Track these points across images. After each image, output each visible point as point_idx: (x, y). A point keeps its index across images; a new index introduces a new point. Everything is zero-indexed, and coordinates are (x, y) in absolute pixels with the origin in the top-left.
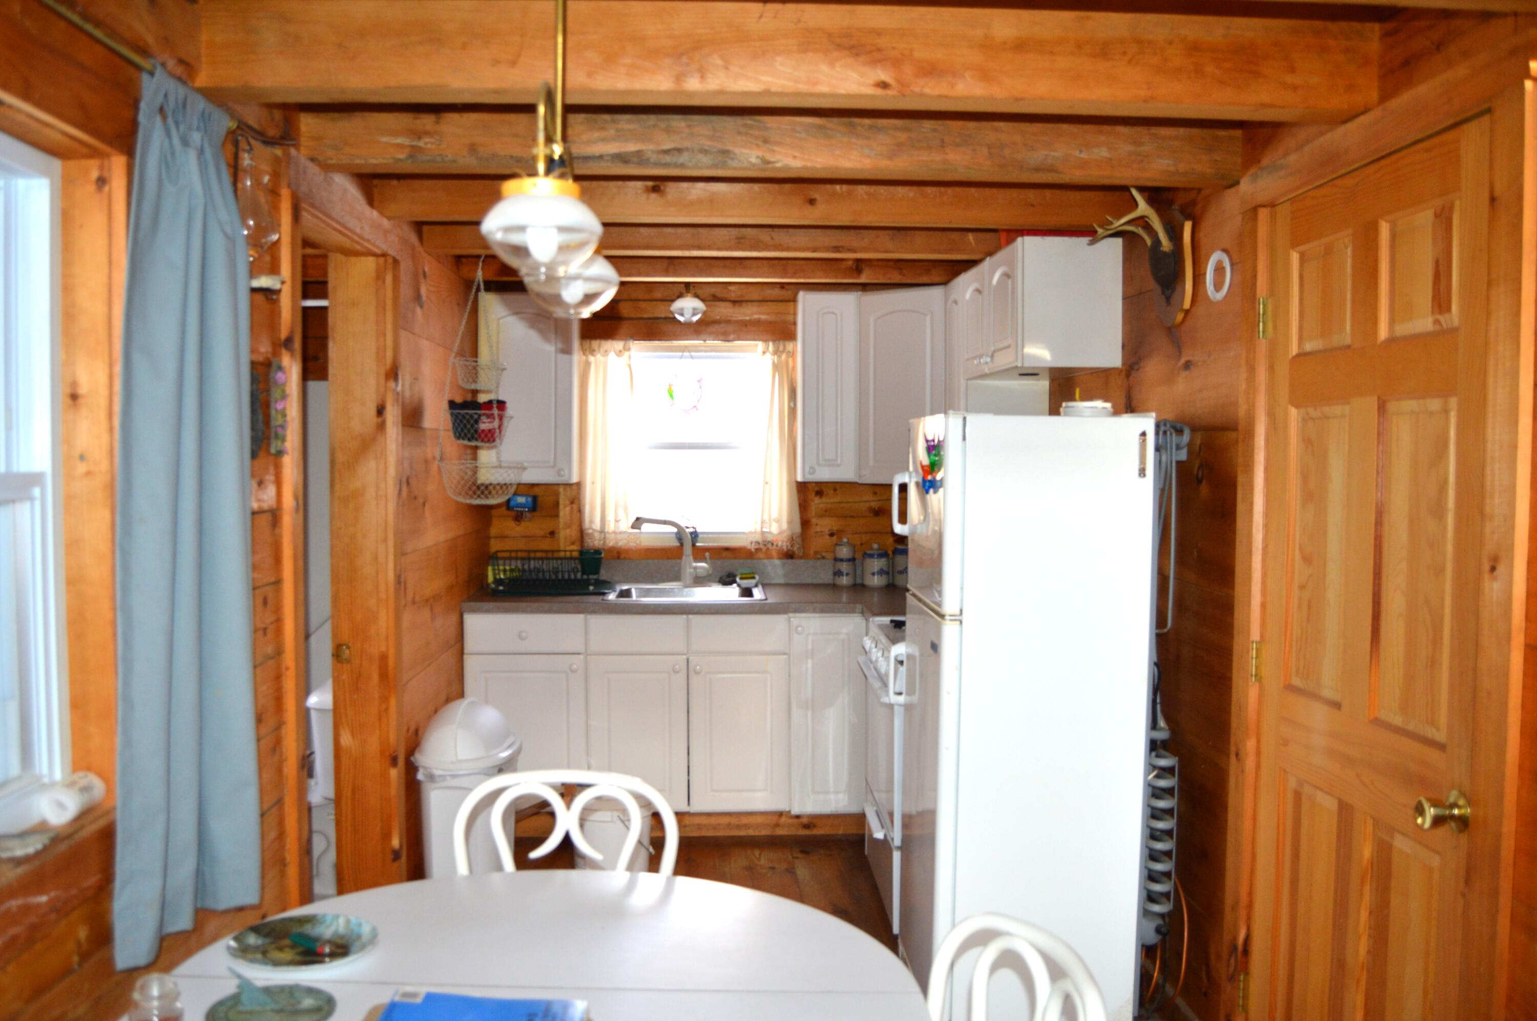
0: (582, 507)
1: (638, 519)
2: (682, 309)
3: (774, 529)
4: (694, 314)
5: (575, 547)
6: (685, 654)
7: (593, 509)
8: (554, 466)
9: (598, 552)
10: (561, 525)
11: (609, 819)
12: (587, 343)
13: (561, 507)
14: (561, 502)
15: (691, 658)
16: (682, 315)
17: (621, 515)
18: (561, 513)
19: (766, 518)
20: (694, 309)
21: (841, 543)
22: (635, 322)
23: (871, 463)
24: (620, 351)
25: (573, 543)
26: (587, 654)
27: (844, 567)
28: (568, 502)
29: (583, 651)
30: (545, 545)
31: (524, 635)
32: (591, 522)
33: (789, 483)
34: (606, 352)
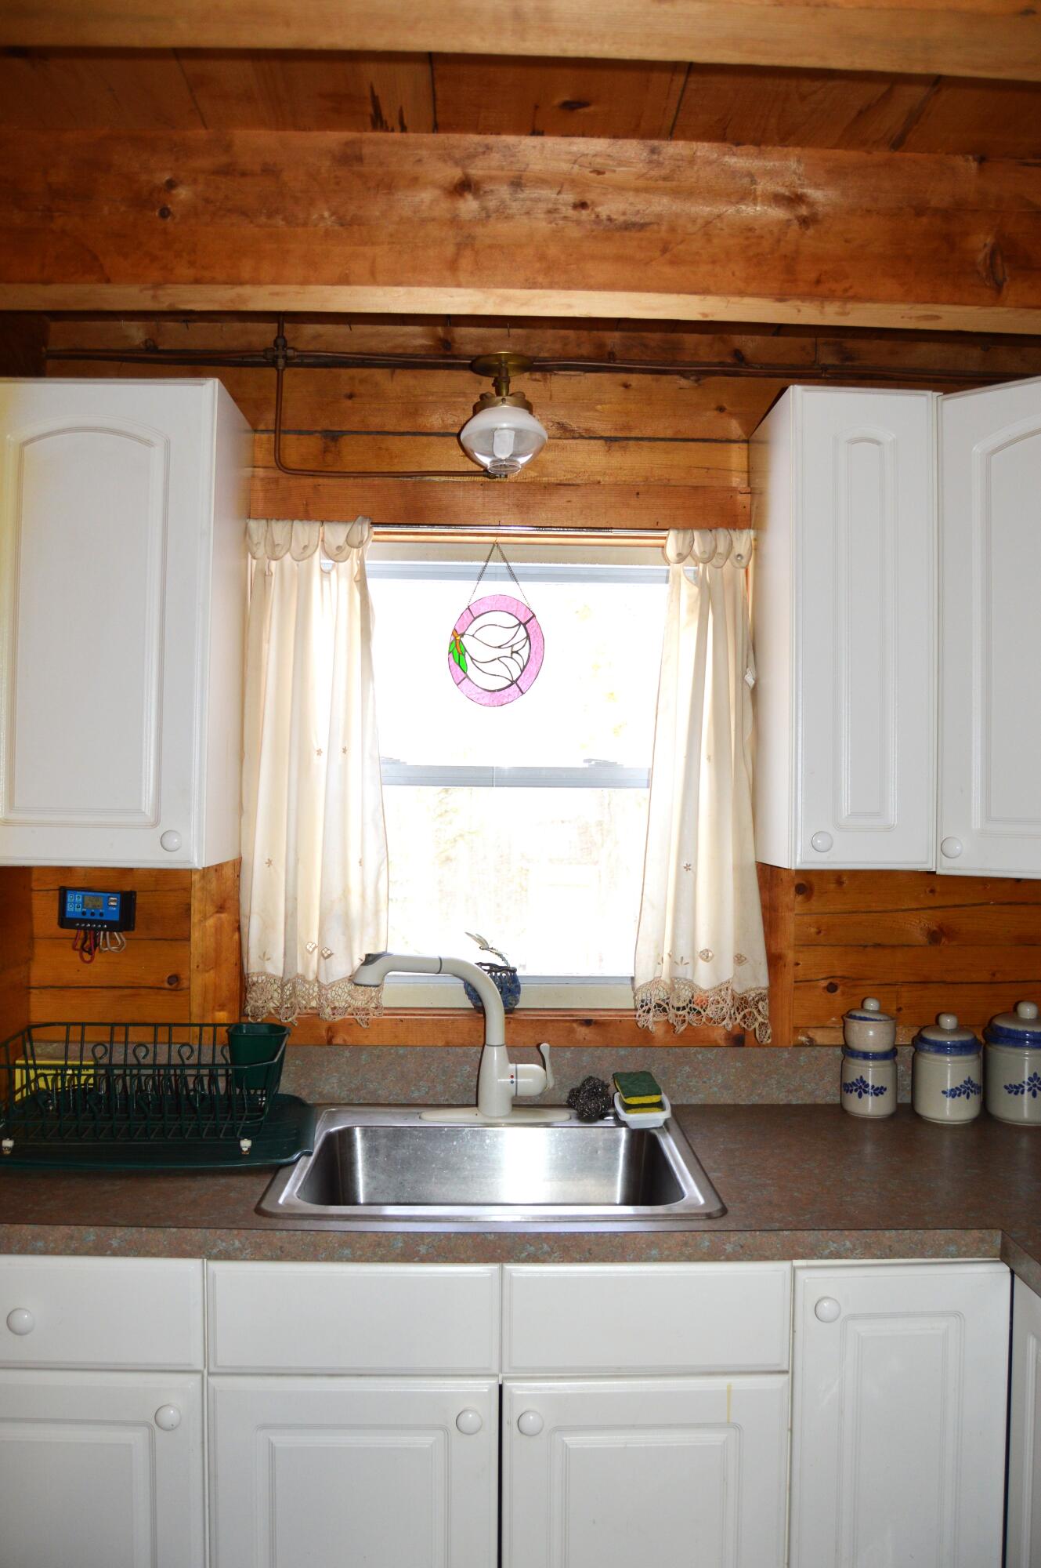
0: (243, 921)
2: (492, 436)
3: (705, 978)
5: (222, 1016)
6: (495, 1376)
7: (267, 926)
8: (156, 823)
9: (276, 1032)
10: (195, 959)
13: (195, 918)
14: (196, 906)
15: (507, 1385)
16: (490, 452)
17: (336, 944)
18: (195, 935)
19: (684, 950)
20: (517, 437)
21: (863, 1015)
22: (377, 481)
23: (977, 822)
24: (339, 548)
25: (222, 1007)
26: (209, 1371)
27: (872, 1073)
28: (211, 909)
29: (197, 1364)
30: (157, 1008)
31: (22, 1318)
32: (264, 957)
33: (739, 868)
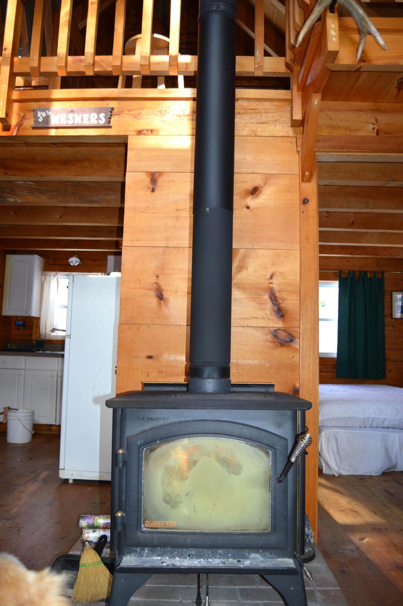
1: (53, 329)
2: (72, 261)
4: (76, 263)
5: (37, 339)
8: (26, 310)
11: (15, 419)
12: (44, 272)
14: (33, 323)
16: (72, 263)
17: (49, 328)
20: (76, 261)
24: (55, 275)
26: (25, 370)
29: (24, 368)
30: (28, 338)
31: (5, 362)
34: (50, 276)
